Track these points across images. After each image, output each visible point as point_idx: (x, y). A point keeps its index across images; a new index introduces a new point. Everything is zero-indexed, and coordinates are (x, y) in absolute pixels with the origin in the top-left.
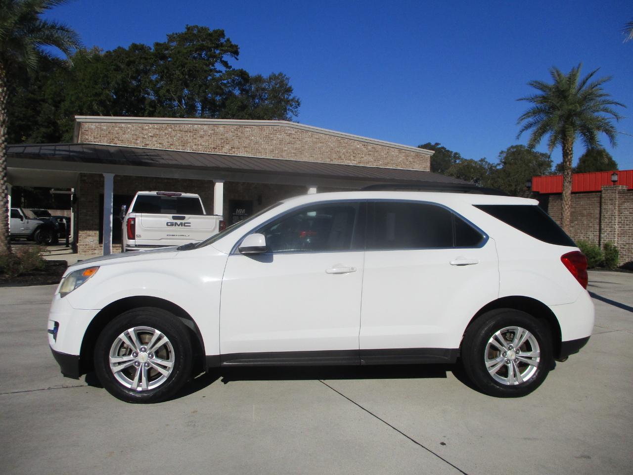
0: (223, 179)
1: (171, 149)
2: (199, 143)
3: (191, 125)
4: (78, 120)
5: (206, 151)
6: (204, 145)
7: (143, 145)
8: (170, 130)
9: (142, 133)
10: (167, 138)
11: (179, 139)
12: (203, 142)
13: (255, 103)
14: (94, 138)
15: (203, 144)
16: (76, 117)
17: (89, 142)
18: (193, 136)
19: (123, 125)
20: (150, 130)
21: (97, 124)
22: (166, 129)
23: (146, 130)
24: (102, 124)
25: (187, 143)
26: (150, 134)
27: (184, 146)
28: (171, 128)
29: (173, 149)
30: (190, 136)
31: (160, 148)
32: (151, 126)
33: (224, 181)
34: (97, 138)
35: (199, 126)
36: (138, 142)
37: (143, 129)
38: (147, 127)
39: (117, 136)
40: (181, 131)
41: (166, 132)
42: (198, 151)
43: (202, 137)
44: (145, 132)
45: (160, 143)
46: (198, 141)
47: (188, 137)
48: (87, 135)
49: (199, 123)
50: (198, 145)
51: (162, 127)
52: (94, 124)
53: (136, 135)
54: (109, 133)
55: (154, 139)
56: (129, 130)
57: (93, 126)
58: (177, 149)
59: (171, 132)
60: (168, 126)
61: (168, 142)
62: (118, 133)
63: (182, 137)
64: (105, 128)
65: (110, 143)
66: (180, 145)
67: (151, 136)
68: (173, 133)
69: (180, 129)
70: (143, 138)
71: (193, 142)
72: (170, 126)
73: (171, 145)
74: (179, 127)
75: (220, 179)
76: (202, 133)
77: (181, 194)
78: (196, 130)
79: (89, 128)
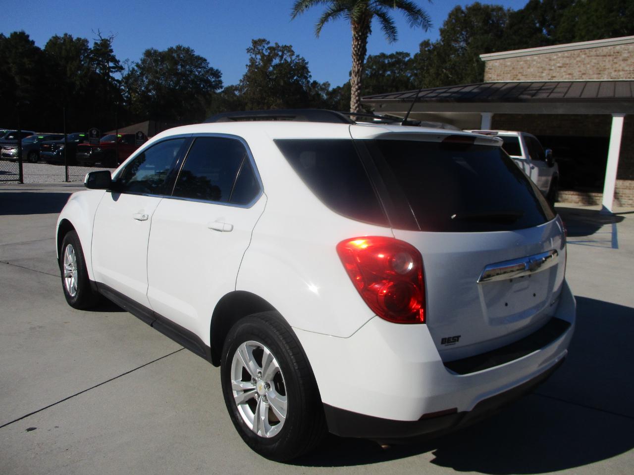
1: (583, 79)
2: (621, 68)
3: (612, 47)
4: (483, 59)
5: (629, 78)
6: (627, 71)
7: (549, 78)
8: (583, 56)
9: (549, 65)
10: (579, 67)
11: (593, 66)
12: (628, 65)
14: (498, 76)
15: (627, 68)
16: (481, 56)
17: (491, 80)
18: (613, 60)
19: (528, 58)
20: (559, 59)
21: (501, 61)
22: (579, 56)
23: (554, 60)
24: (507, 60)
25: (605, 69)
26: (558, 65)
27: (599, 74)
28: (585, 54)
29: (585, 79)
30: (609, 61)
31: (569, 79)
32: (560, 54)
33: (624, 114)
34: (500, 76)
35: (623, 46)
36: (544, 74)
37: (550, 60)
38: (555, 57)
39: (521, 71)
40: (598, 56)
41: (578, 59)
42: (618, 78)
43: (625, 60)
44: (552, 63)
45: (570, 74)
46: (620, 65)
47: (607, 63)
48: (490, 73)
49: (624, 42)
50: (619, 71)
51: (574, 54)
52: (498, 61)
53: (542, 67)
54: (513, 68)
55: (563, 69)
56: (535, 63)
57: (497, 64)
58: (590, 79)
59: (584, 59)
60: (581, 52)
61: (580, 71)
62: (522, 68)
63: (598, 64)
64: (509, 64)
65: (513, 80)
66: (594, 74)
67: (560, 67)
68: (587, 60)
69: (596, 54)
70: (551, 70)
71: (612, 68)
72: (584, 51)
73: (584, 74)
74: (596, 51)
75: (618, 113)
76: (625, 55)
77: (497, 133)
78: (618, 53)
79: (493, 66)
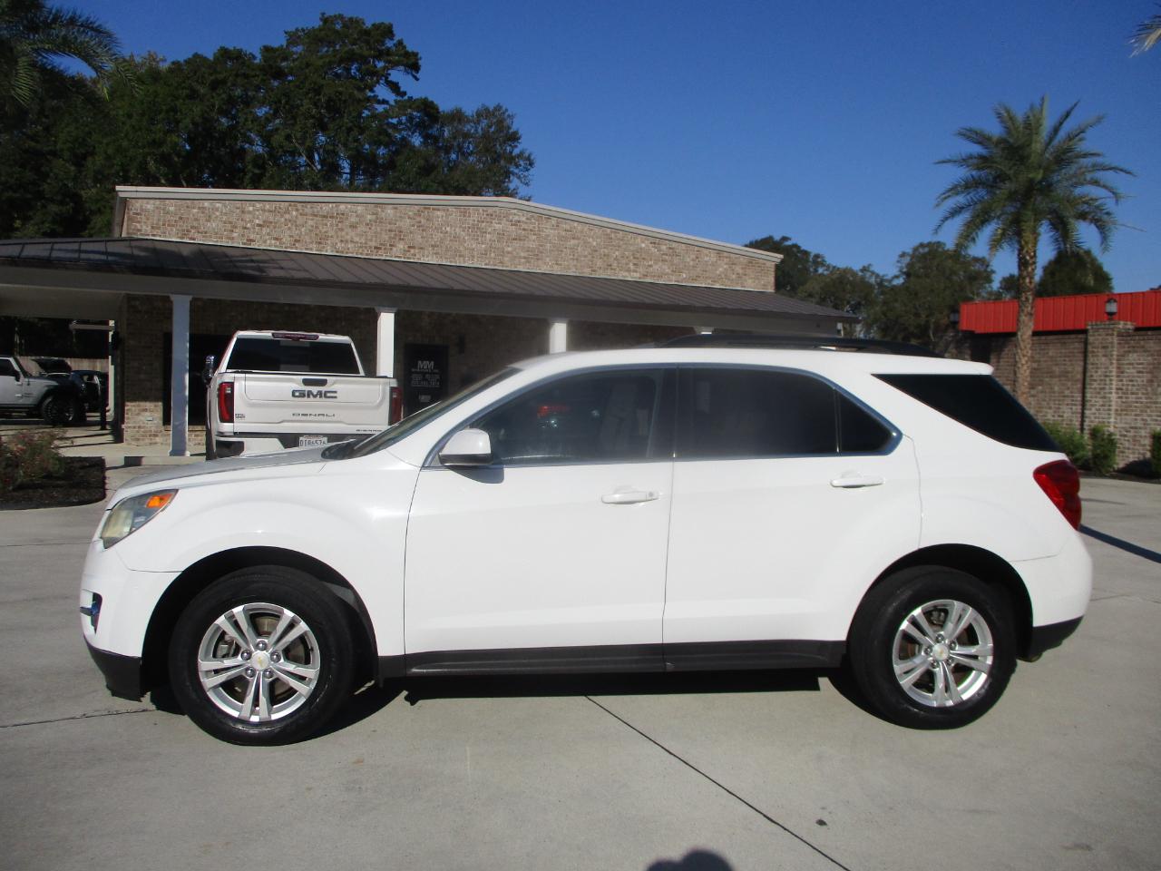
0: (394, 307)
1: (296, 248)
2: (349, 237)
3: (334, 205)
4: (121, 195)
5: (361, 254)
6: (357, 242)
7: (245, 241)
8: (294, 213)
9: (242, 220)
10: (289, 229)
11: (311, 231)
12: (357, 235)
13: (450, 161)
14: (152, 227)
15: (356, 239)
16: (118, 188)
17: (142, 235)
18: (337, 225)
19: (206, 204)
20: (257, 213)
21: (158, 202)
22: (287, 212)
23: (249, 212)
24: (167, 202)
25: (327, 237)
26: (257, 222)
27: (320, 243)
28: (297, 210)
29: (300, 248)
30: (331, 225)
31: (275, 246)
32: (258, 205)
33: (395, 310)
34: (159, 228)
35: (349, 206)
36: (235, 235)
37: (243, 212)
38: (251, 209)
39: (195, 224)
40: (316, 216)
41: (287, 216)
42: (347, 253)
43: (353, 226)
44: (248, 217)
45: (276, 239)
46: (347, 234)
47: (329, 228)
48: (139, 222)
49: (348, 200)
50: (347, 241)
51: (280, 208)
52: (152, 201)
53: (230, 223)
54: (181, 218)
55: (265, 230)
56: (218, 214)
57: (150, 206)
58: (306, 249)
59: (296, 217)
60: (290, 205)
61: (291, 236)
62: (196, 220)
63: (317, 227)
64: (172, 209)
65: (183, 238)
66: (312, 243)
67: (259, 225)
68: (300, 220)
69: (313, 212)
70: (245, 228)
71: (337, 237)
72: (295, 206)
73: (296, 241)
74: (312, 208)
75: (388, 306)
76: (353, 219)
77: (317, 337)
78: (343, 214)
79: (142, 210)
